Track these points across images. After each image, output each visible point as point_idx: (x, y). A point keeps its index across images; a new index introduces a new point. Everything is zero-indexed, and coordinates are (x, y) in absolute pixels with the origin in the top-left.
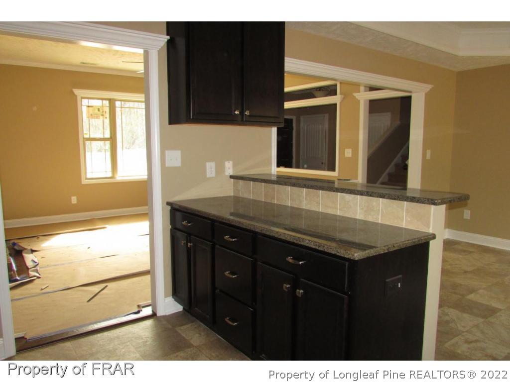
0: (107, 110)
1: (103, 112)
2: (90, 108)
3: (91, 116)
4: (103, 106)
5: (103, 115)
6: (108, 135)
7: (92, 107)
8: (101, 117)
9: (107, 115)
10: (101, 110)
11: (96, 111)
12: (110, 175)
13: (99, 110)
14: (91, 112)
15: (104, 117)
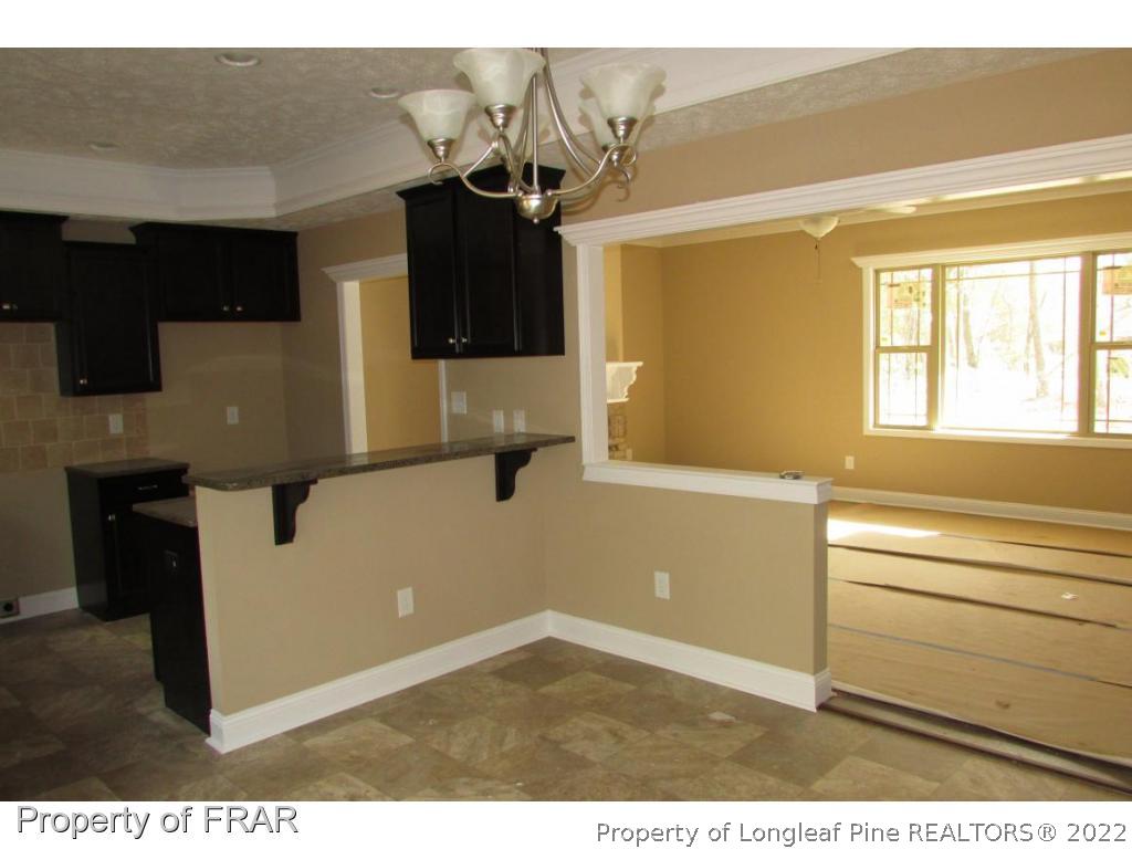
0: (927, 288)
1: (919, 293)
2: (895, 289)
3: (897, 303)
4: (919, 282)
5: (918, 300)
6: (925, 341)
7: (898, 285)
8: (915, 304)
9: (927, 299)
10: (915, 292)
11: (906, 293)
12: (922, 422)
13: (911, 290)
14: (896, 296)
15: (921, 303)
